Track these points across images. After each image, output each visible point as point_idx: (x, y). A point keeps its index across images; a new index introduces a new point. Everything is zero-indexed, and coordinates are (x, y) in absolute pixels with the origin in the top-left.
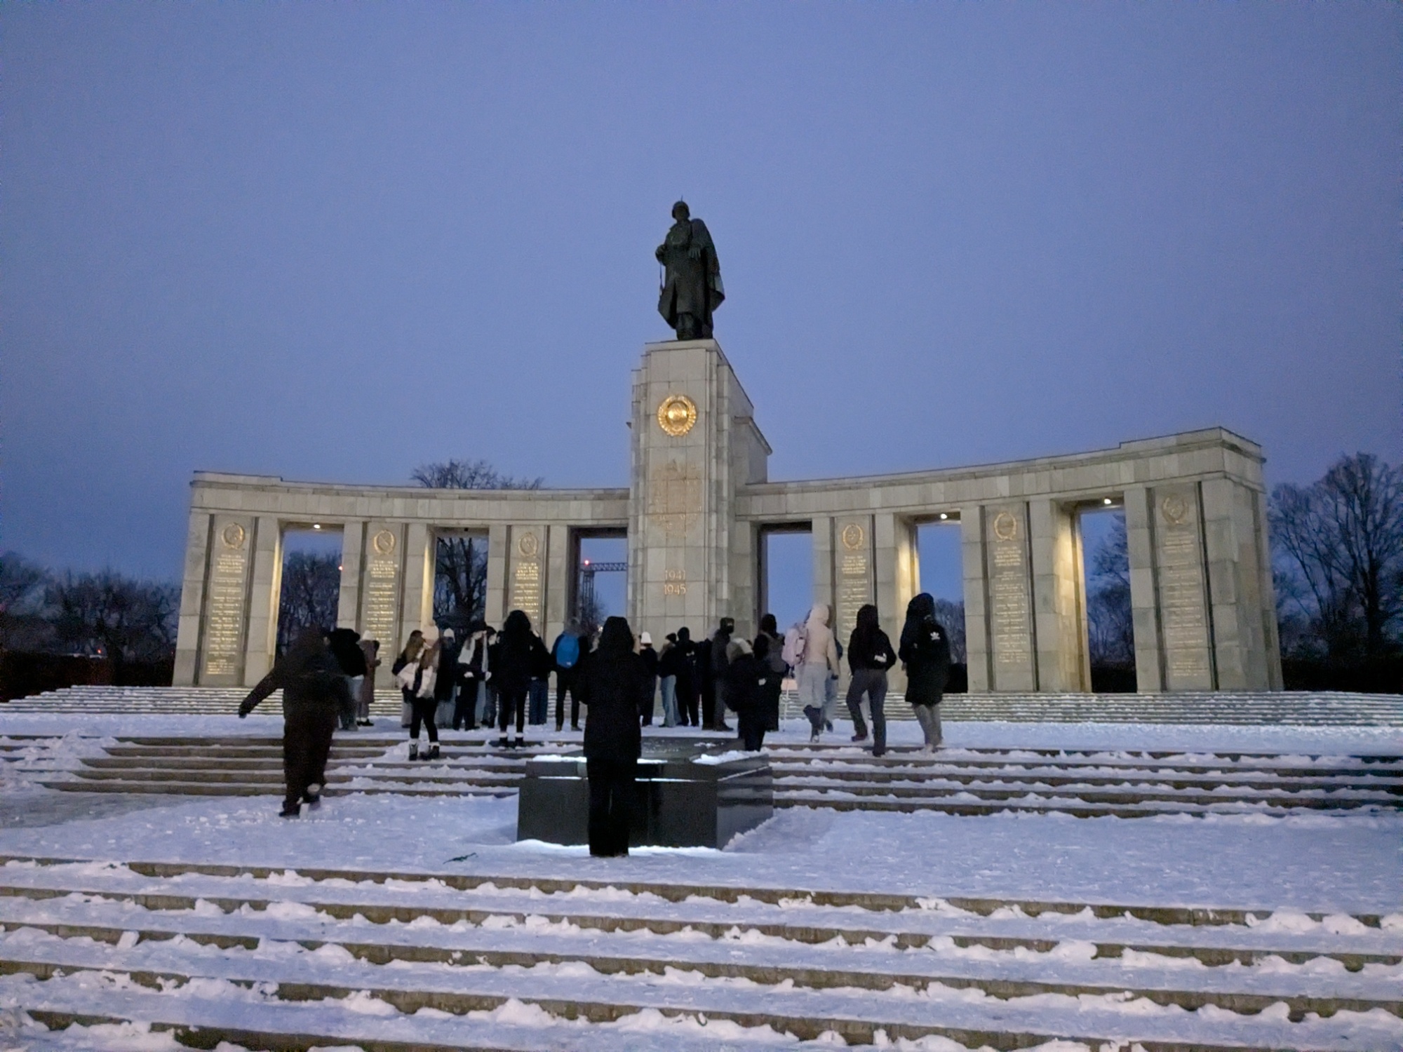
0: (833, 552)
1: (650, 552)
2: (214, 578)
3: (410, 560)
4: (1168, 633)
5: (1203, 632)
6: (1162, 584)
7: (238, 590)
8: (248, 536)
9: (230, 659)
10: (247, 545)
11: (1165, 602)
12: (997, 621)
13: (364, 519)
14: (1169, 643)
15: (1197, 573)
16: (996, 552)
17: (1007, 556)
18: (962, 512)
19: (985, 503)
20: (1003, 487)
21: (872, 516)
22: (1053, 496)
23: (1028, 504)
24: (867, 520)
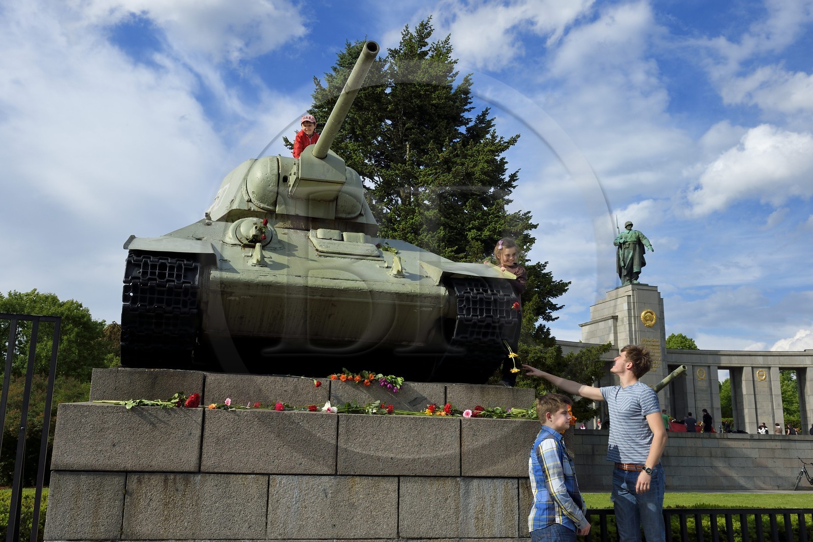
0: (693, 379)
16: (758, 384)
17: (762, 387)
18: (744, 368)
19: (754, 366)
20: (760, 361)
21: (709, 366)
22: (780, 366)
23: (769, 368)
24: (706, 368)
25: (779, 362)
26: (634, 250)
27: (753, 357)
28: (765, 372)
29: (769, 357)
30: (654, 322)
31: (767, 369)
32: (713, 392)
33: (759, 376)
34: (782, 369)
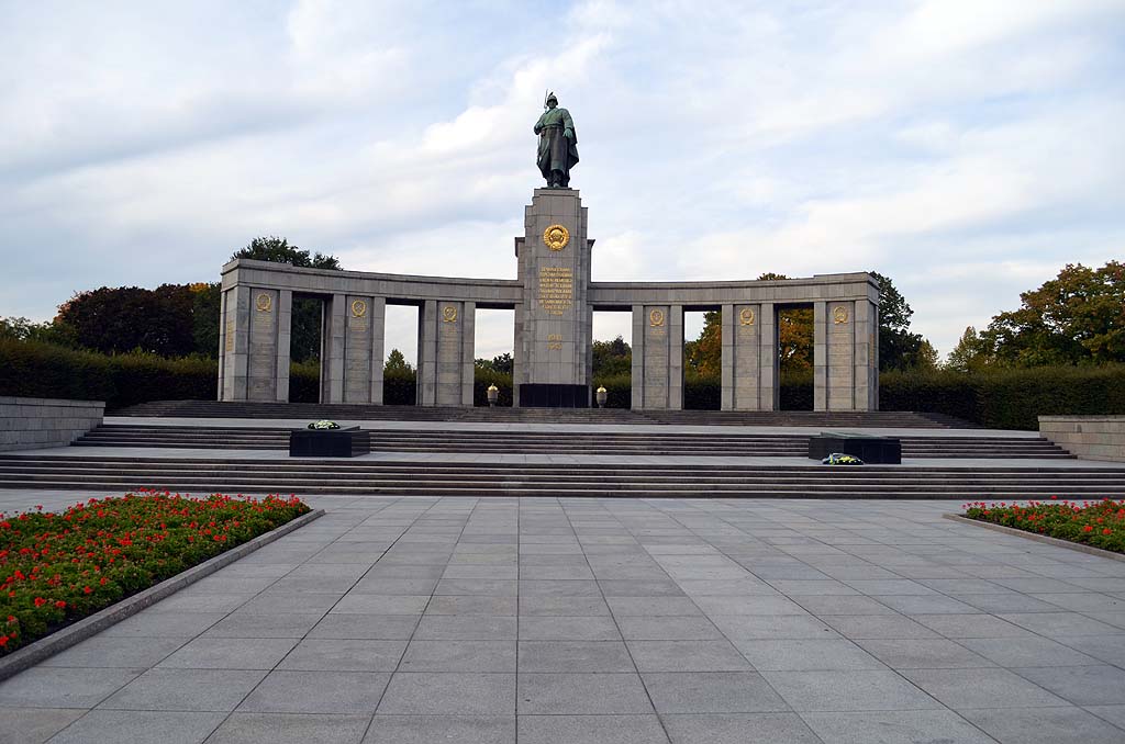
0: (644, 326)
1: (540, 323)
2: (254, 329)
3: (376, 321)
4: (831, 379)
5: (850, 379)
6: (830, 353)
7: (269, 338)
8: (274, 302)
9: (267, 383)
10: (273, 308)
11: (831, 363)
12: (738, 371)
13: (346, 294)
14: (832, 384)
15: (849, 348)
16: (740, 331)
17: (747, 333)
18: (722, 306)
19: (736, 303)
20: (747, 294)
21: (670, 306)
22: (775, 302)
23: (760, 305)
24: (665, 309)
25: (774, 297)
26: (552, 138)
27: (737, 290)
28: (752, 311)
29: (760, 289)
30: (564, 242)
31: (756, 308)
32: (672, 344)
34: (778, 308)
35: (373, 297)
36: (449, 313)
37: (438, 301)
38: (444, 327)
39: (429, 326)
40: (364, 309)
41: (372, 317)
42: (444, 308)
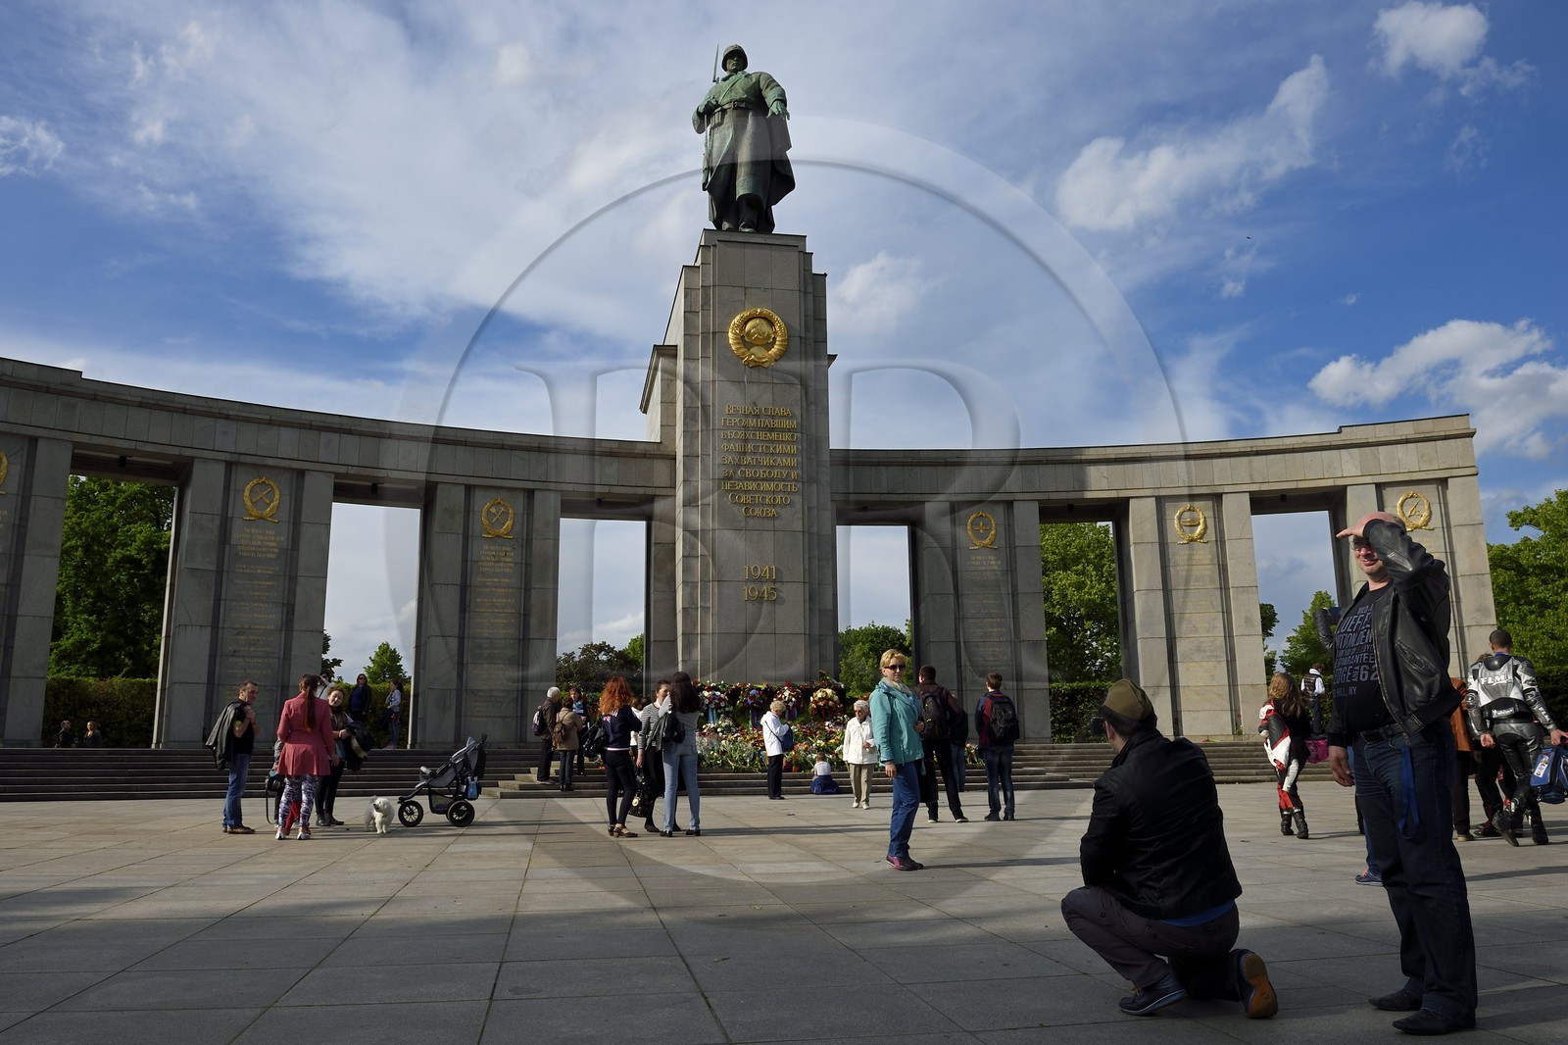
0: (954, 549)
1: (721, 536)
3: (307, 532)
8: (16, 470)
12: (1181, 647)
13: (228, 457)
16: (1178, 556)
17: (1193, 561)
18: (1132, 502)
19: (1163, 492)
20: (1185, 475)
21: (1010, 504)
22: (1255, 488)
23: (1217, 498)
24: (1000, 510)
25: (1252, 479)
26: (737, 129)
27: (1162, 464)
29: (1215, 461)
30: (776, 349)
31: (1210, 503)
32: (1021, 589)
33: (1181, 526)
35: (301, 473)
36: (496, 516)
37: (469, 489)
38: (484, 552)
39: (448, 547)
40: (276, 500)
41: (296, 522)
42: (484, 505)
